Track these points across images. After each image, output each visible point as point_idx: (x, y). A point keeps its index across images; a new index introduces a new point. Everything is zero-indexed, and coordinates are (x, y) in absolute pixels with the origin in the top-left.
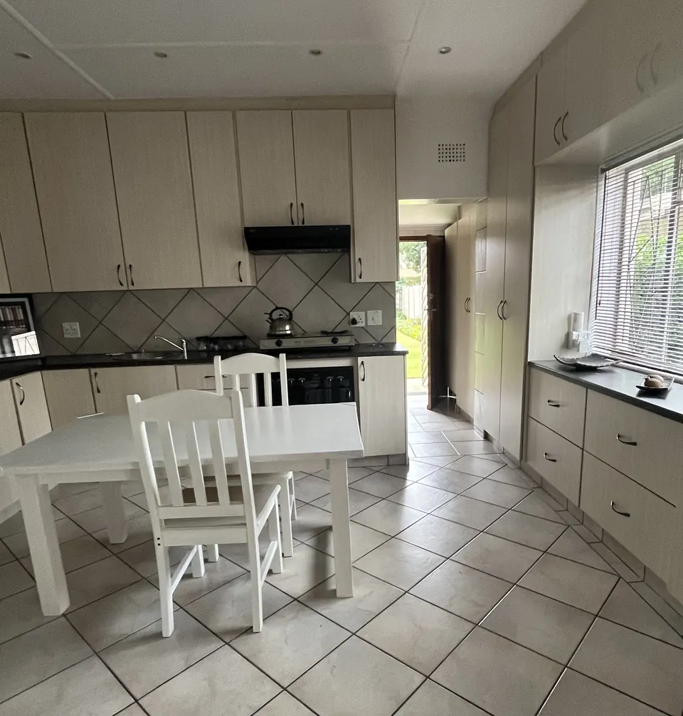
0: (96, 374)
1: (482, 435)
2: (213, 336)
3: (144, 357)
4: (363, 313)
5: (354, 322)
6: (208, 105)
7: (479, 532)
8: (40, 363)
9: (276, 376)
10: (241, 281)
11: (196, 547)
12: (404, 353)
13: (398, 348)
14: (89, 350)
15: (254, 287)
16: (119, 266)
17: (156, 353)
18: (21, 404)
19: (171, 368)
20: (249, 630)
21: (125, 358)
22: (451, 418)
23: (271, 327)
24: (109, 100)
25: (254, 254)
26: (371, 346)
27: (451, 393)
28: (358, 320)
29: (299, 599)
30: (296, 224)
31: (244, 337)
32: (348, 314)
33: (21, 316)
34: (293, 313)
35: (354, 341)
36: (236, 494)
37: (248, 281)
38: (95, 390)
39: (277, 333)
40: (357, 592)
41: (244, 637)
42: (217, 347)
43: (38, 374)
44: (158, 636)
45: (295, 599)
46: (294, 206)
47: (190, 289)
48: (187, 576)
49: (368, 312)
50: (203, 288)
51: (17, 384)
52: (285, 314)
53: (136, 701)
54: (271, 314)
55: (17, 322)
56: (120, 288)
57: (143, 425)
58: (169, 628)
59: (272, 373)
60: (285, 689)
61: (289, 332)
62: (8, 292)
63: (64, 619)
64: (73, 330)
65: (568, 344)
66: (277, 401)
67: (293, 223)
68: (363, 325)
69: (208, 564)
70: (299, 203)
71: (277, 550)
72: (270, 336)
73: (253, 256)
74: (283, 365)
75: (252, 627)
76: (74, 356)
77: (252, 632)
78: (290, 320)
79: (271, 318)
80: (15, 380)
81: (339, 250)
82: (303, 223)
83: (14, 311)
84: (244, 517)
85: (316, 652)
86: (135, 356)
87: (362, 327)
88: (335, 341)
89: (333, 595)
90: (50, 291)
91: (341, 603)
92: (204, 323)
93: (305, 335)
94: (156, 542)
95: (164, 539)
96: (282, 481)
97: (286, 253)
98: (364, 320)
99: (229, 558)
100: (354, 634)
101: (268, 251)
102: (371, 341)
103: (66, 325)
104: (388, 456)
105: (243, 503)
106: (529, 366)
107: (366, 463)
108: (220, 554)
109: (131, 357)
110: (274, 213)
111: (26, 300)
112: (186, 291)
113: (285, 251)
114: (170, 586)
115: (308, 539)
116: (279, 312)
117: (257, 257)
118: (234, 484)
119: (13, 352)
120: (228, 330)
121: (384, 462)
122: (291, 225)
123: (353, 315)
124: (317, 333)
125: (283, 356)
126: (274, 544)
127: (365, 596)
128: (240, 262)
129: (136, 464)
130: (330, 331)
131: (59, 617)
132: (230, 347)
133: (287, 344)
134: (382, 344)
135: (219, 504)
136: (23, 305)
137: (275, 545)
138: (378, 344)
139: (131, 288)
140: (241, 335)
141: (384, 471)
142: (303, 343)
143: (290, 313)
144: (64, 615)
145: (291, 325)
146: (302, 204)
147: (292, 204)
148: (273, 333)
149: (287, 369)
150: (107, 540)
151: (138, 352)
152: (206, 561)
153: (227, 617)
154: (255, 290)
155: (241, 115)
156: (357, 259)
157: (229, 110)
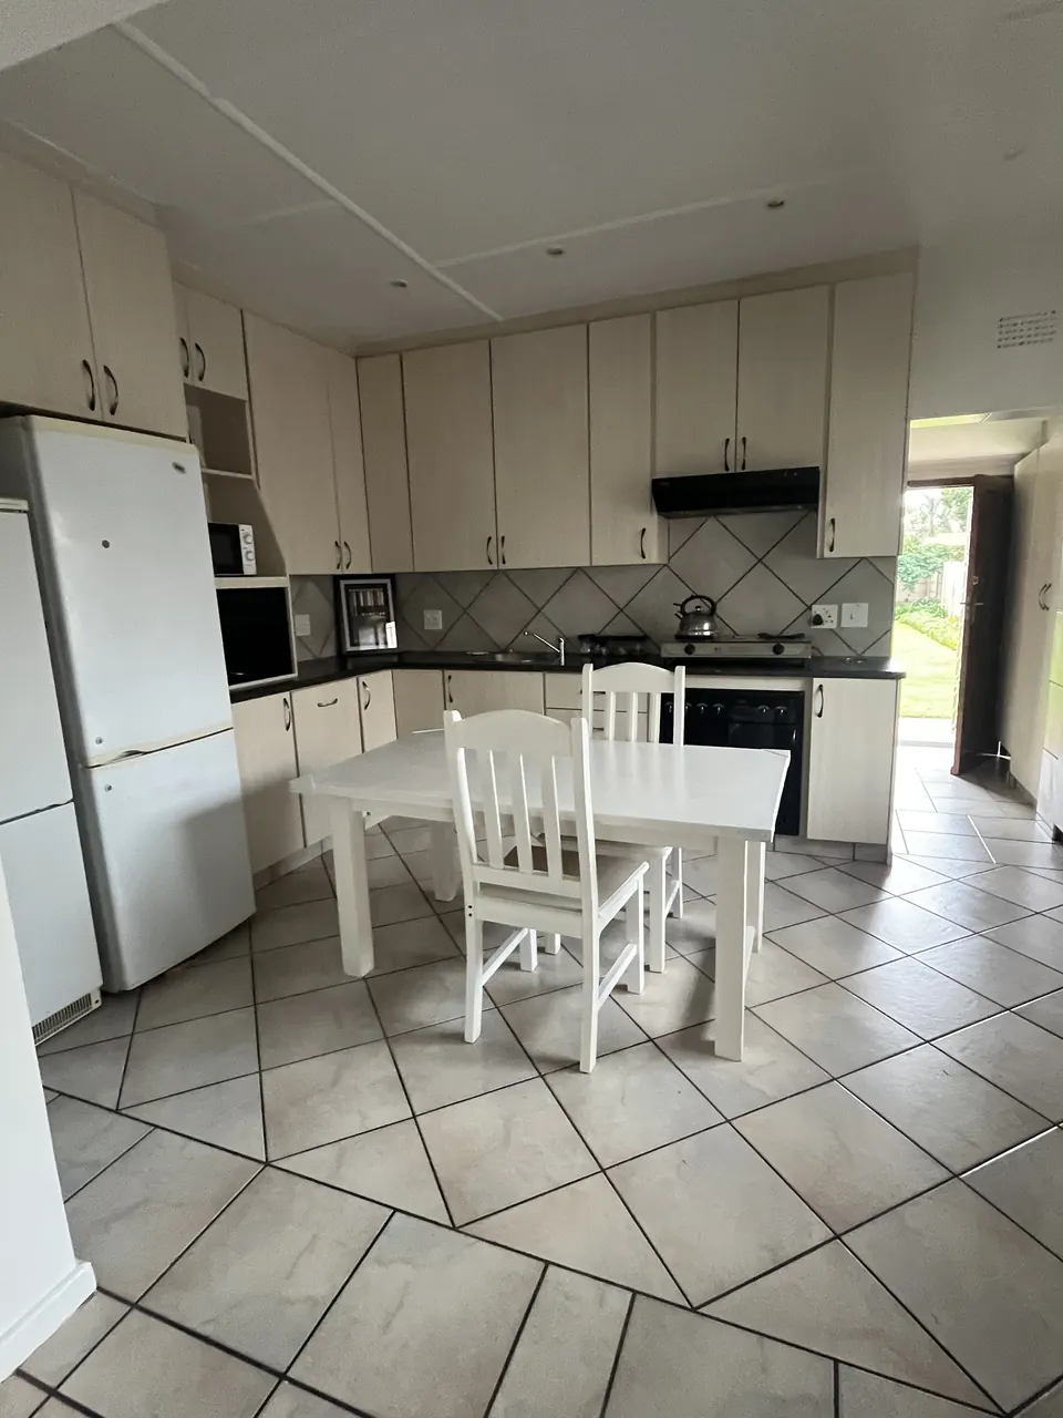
0: (450, 677)
1: (1051, 833)
2: (602, 634)
3: (510, 659)
4: (836, 607)
5: (818, 620)
6: (619, 310)
7: (1001, 1009)
8: (395, 659)
9: (667, 699)
10: (644, 557)
11: (526, 929)
12: (897, 677)
13: (892, 667)
14: (448, 647)
15: (665, 565)
16: (490, 538)
17: (525, 655)
18: (366, 708)
19: (538, 675)
20: (574, 1066)
21: (488, 660)
22: (993, 794)
23: (682, 626)
24: (495, 323)
25: (668, 518)
26: (842, 660)
27: (1004, 752)
28: (824, 617)
29: (656, 1041)
30: (731, 471)
31: (643, 638)
32: (810, 608)
33: (381, 602)
34: (718, 606)
35: (810, 651)
36: (571, 863)
37: (654, 557)
38: (448, 698)
39: (690, 634)
40: (748, 1055)
41: (566, 1074)
42: (604, 650)
43: (388, 673)
44: (459, 1037)
45: (651, 1040)
46: (732, 443)
47: (578, 568)
48: (510, 965)
49: (844, 605)
50: (591, 567)
51: (364, 684)
52: (705, 609)
53: (414, 1117)
54: (683, 606)
55: (377, 609)
56: (490, 567)
57: (461, 753)
58: (474, 1032)
59: (663, 695)
60: (603, 1171)
61: (707, 633)
62: (369, 572)
63: (363, 984)
64: (434, 620)
66: (666, 736)
67: (727, 469)
68: (834, 626)
69: (542, 955)
70: (740, 438)
71: (637, 958)
72: (680, 638)
73: (666, 521)
74: (680, 682)
75: (579, 1063)
76: (434, 653)
77: (578, 1071)
78: (711, 614)
79: (682, 611)
80: (363, 678)
81: (800, 507)
82: (744, 468)
83: (374, 594)
84: (579, 901)
85: (660, 1131)
86: (499, 658)
87: (832, 630)
88: (778, 650)
89: (707, 1050)
90: (411, 570)
91: (720, 1065)
92: (589, 614)
93: (735, 638)
94: (468, 911)
95: (479, 910)
96: (653, 858)
97: (716, 515)
98: (835, 618)
99: (574, 954)
100: (728, 1121)
101: (687, 513)
102: (845, 652)
103: (428, 614)
104: (854, 844)
105: (579, 880)
107: (815, 850)
108: (562, 945)
109: (494, 658)
110: (698, 454)
111: (388, 581)
112: (571, 571)
113: (713, 510)
114: (481, 974)
115: (691, 952)
116: (697, 602)
117: (671, 521)
118: (570, 848)
119: (386, 643)
120: (622, 627)
121: (847, 854)
122: (725, 472)
123: (817, 609)
124: (753, 636)
125: (681, 670)
126: (631, 950)
127: (760, 1067)
128: (644, 530)
129: (450, 801)
130: (775, 634)
131: (358, 980)
132: (622, 651)
133: (702, 651)
134: (864, 659)
135: (547, 875)
136: (384, 586)
137: (632, 952)
138: (854, 660)
139: (502, 567)
140: (640, 634)
141: (842, 868)
142: (726, 651)
143: (714, 605)
144: (364, 979)
145: (712, 621)
146: (744, 439)
147: (728, 440)
148: (684, 633)
149: (687, 690)
150: (433, 894)
151: (504, 652)
152: (541, 950)
153: (549, 1039)
154: (665, 571)
155: (662, 317)
156: (828, 519)
157: (647, 312)
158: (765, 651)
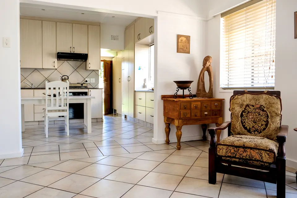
1: (124, 116)
4: (89, 79)
5: (86, 81)
10: (54, 67)
12: (102, 89)
15: (56, 69)
19: (32, 90)
30: (72, 53)
46: (72, 47)
49: (91, 79)
50: (42, 68)
65: (144, 86)
68: (89, 82)
79: (62, 78)
81: (84, 60)
82: (74, 52)
88: (82, 85)
98: (89, 81)
102: (91, 87)
104: (97, 118)
106: (135, 91)
110: (66, 49)
112: (34, 70)
113: (66, 59)
121: (96, 120)
122: (70, 53)
123: (86, 79)
124: (76, 83)
128: (54, 62)
142: (73, 85)
143: (68, 77)
145: (68, 80)
146: (74, 47)
155: (58, 23)
156: (89, 63)
157: (55, 22)
158: (80, 85)
